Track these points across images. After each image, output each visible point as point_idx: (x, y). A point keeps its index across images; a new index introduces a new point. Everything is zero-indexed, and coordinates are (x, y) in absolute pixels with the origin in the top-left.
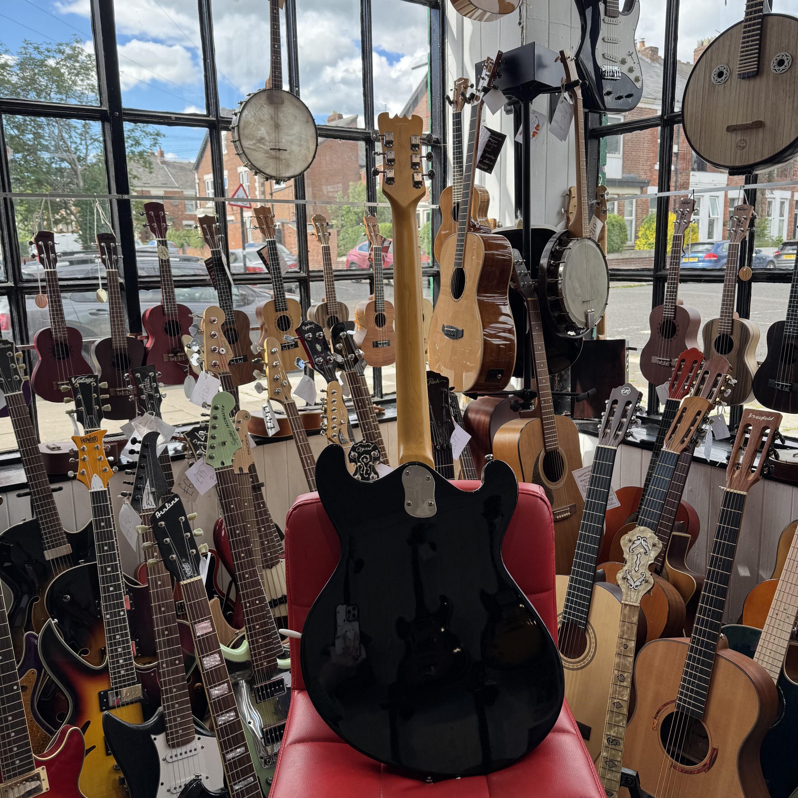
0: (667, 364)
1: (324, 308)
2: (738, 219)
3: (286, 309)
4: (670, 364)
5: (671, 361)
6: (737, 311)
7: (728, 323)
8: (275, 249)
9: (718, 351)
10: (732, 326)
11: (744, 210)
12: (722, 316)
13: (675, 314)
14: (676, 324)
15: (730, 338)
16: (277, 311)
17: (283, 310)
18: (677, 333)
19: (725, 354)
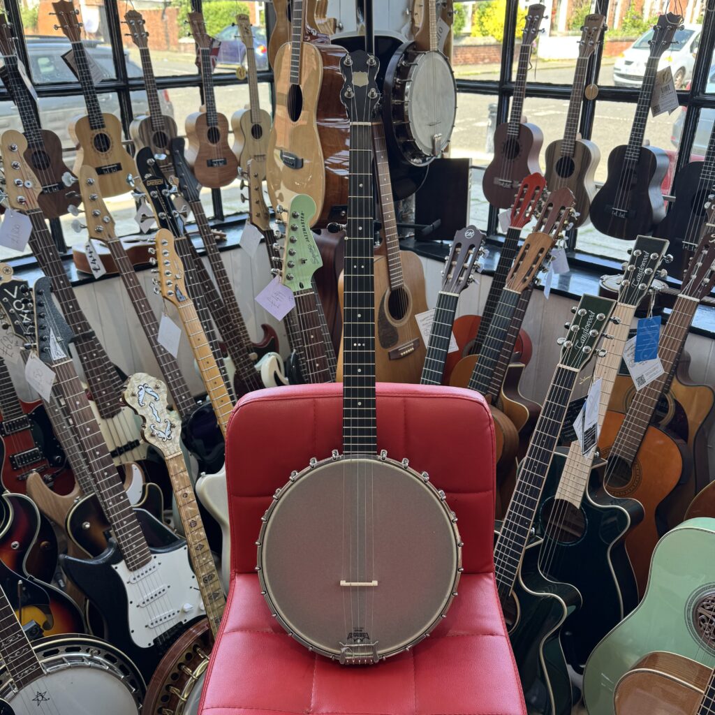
0: (509, 186)
1: (148, 123)
2: (588, 30)
3: (103, 126)
4: (512, 187)
5: (512, 183)
6: (580, 131)
7: (571, 145)
8: (83, 53)
9: (559, 174)
10: (575, 148)
11: (596, 20)
12: (565, 137)
13: (519, 134)
14: (520, 144)
15: (572, 161)
16: (92, 128)
17: (99, 127)
18: (520, 153)
19: (566, 177)
